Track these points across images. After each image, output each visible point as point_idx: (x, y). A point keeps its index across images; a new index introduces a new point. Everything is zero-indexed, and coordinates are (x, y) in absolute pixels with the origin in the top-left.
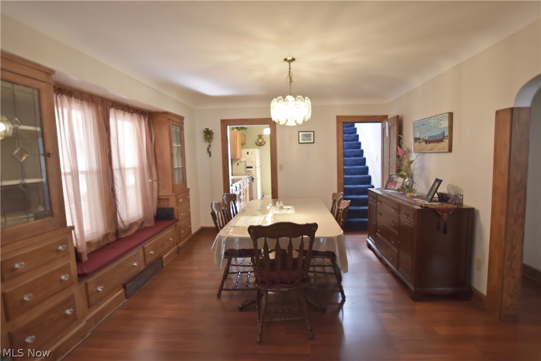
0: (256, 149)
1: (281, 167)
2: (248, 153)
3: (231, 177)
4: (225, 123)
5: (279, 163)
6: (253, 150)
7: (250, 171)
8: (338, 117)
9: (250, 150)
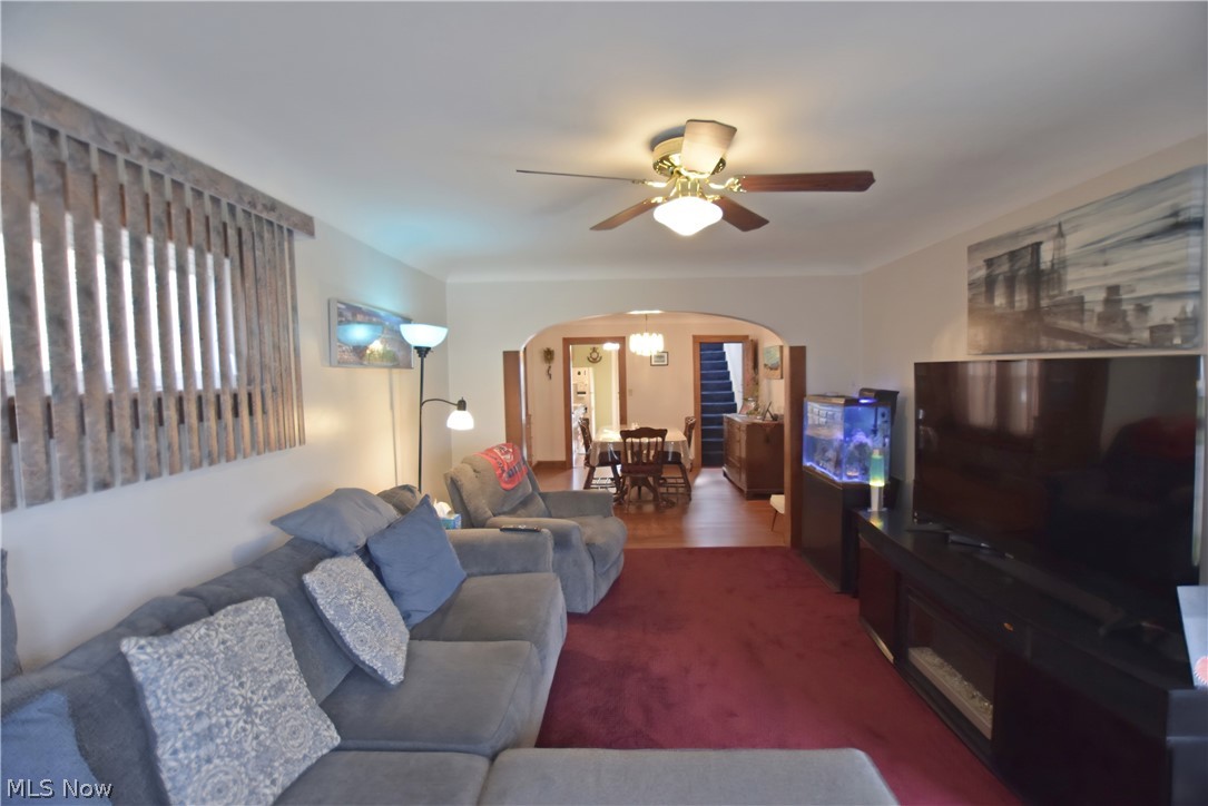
0: (591, 369)
1: (631, 391)
2: (579, 373)
3: (573, 405)
4: (567, 342)
5: (628, 388)
6: (586, 369)
7: (582, 398)
8: (694, 337)
9: (582, 370)
